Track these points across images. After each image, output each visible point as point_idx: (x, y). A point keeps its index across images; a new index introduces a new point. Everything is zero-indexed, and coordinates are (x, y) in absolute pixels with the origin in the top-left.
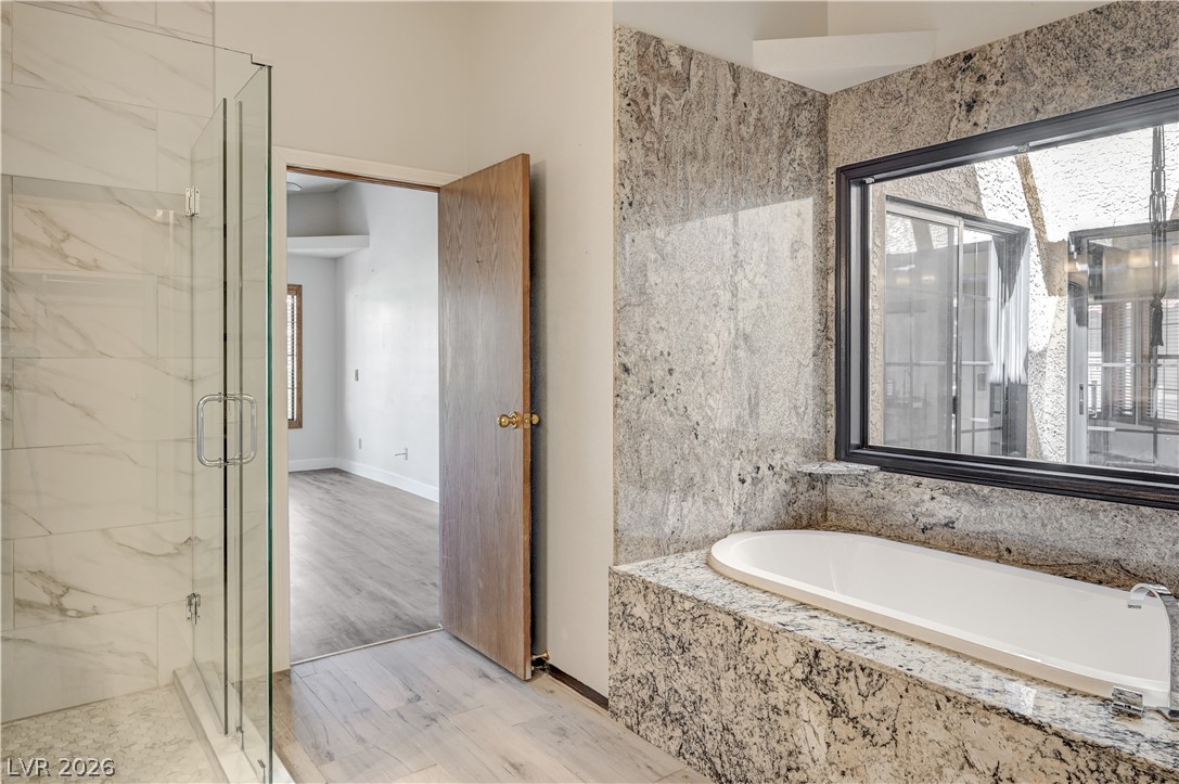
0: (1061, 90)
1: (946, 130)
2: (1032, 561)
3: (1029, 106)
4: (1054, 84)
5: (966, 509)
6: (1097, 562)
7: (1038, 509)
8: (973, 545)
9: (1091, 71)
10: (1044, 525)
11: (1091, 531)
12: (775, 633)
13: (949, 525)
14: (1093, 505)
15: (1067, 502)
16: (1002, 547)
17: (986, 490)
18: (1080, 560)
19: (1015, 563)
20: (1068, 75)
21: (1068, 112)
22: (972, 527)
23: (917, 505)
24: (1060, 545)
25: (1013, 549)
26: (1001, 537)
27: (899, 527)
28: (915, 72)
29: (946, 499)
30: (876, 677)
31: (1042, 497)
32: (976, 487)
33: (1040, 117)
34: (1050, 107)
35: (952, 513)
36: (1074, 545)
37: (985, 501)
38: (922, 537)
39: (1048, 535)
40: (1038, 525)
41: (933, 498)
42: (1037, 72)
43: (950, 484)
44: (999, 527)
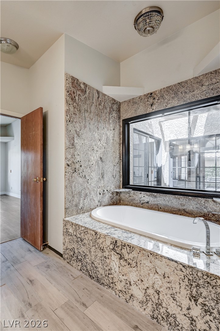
0: (171, 101)
1: (146, 110)
2: (166, 210)
3: (165, 105)
4: (170, 100)
5: (151, 199)
6: (180, 210)
7: (167, 198)
8: (153, 207)
9: (178, 97)
10: (168, 202)
11: (178, 203)
12: (105, 236)
13: (148, 203)
14: (179, 197)
15: (173, 196)
16: (159, 207)
17: (156, 194)
18: (176, 210)
19: (162, 211)
20: (173, 98)
22: (153, 203)
23: (140, 198)
24: (172, 206)
25: (162, 208)
26: (159, 205)
27: (136, 203)
28: (140, 97)
29: (147, 196)
30: (131, 248)
31: (168, 195)
32: (154, 193)
33: (167, 108)
34: (169, 105)
35: (148, 200)
36: (175, 206)
37: (156, 197)
38: (141, 206)
39: (169, 204)
40: (167, 202)
41: (144, 197)
42: (166, 97)
43: (148, 193)
44: (159, 203)
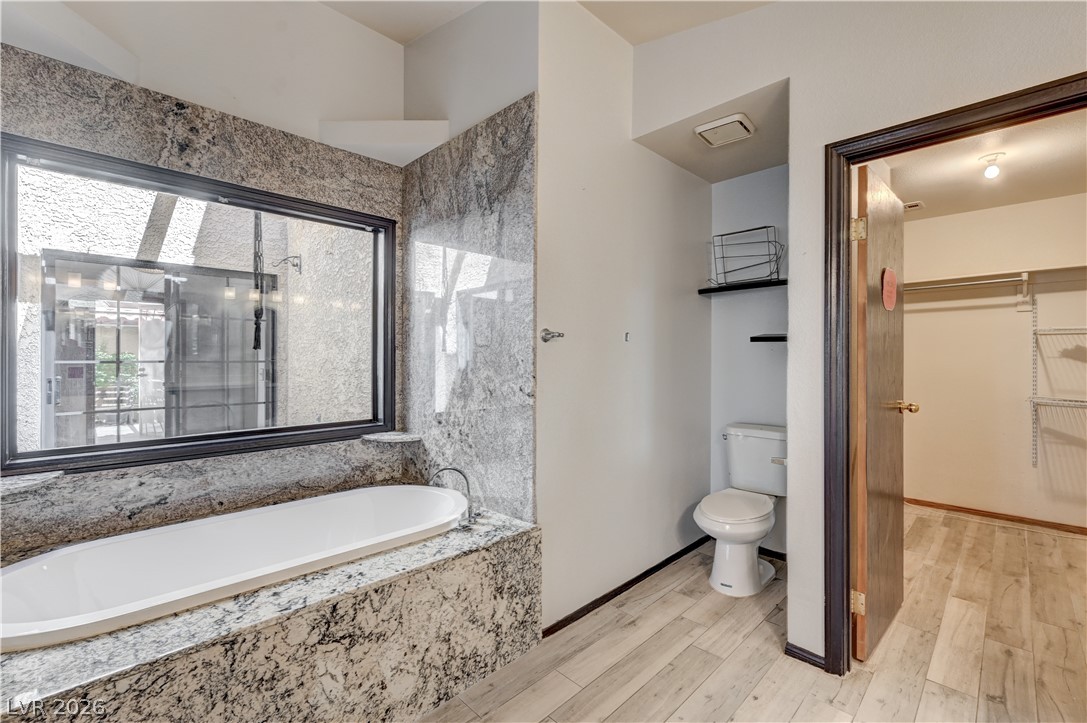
1: (156, 155)
2: (240, 504)
3: (236, 172)
4: (256, 166)
5: (178, 484)
6: (286, 488)
7: (244, 466)
8: (187, 511)
10: (249, 475)
11: (282, 469)
13: (162, 501)
14: (283, 451)
15: (266, 454)
16: (214, 503)
17: (199, 462)
18: (275, 491)
19: (227, 511)
21: (265, 189)
22: (186, 496)
23: (121, 495)
24: (260, 486)
25: (225, 501)
26: (213, 496)
27: (96, 524)
29: (158, 480)
31: (246, 456)
32: (189, 463)
33: (244, 184)
34: (253, 181)
35: (164, 491)
36: (270, 482)
37: (200, 472)
38: (128, 523)
39: (253, 481)
40: (244, 476)
41: (141, 484)
42: (244, 151)
43: (163, 467)
44: (212, 488)
